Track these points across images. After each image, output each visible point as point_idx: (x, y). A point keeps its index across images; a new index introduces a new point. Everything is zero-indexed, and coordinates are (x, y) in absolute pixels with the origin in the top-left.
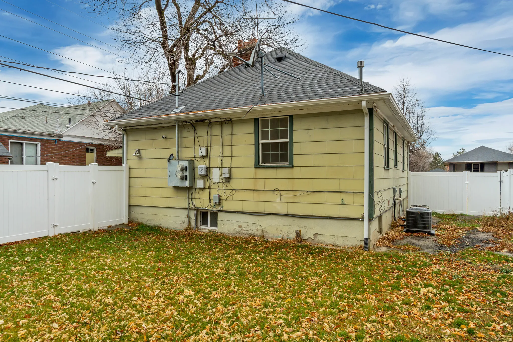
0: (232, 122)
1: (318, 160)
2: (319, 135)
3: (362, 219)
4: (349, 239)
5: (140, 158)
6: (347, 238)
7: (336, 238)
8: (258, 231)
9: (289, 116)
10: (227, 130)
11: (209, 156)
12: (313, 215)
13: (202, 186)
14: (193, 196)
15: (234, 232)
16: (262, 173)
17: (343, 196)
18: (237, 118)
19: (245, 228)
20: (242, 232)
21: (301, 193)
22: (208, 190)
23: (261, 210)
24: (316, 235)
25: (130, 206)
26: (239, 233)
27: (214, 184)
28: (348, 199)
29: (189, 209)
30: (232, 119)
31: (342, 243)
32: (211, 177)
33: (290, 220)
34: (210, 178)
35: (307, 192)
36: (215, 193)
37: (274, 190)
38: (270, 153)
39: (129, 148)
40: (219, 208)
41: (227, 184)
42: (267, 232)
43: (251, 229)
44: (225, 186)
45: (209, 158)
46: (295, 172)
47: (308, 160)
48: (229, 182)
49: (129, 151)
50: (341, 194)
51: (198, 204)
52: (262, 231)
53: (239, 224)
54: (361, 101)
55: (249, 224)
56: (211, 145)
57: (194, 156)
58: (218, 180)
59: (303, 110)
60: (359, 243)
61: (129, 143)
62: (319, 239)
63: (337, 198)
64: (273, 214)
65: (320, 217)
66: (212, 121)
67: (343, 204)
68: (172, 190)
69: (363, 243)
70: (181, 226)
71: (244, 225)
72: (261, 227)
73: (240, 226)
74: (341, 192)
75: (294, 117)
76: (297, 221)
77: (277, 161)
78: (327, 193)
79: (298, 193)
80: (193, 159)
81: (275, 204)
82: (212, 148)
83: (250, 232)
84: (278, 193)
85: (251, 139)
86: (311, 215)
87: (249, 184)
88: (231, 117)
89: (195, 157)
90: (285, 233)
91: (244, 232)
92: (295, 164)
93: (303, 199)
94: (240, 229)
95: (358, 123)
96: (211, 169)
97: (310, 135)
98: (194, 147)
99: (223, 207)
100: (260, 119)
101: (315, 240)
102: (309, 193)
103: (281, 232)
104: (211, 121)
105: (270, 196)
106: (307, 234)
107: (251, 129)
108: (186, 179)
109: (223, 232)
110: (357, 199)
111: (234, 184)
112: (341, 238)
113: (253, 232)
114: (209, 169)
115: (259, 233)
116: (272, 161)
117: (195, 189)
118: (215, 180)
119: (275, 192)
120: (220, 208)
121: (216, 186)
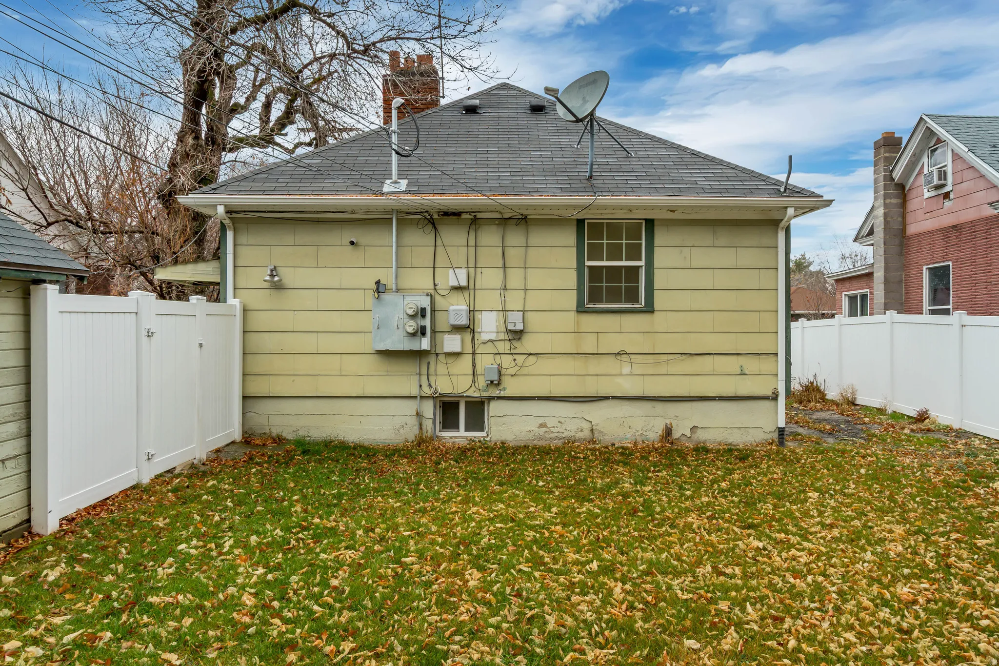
0: (526, 222)
1: (700, 300)
2: (700, 257)
3: (775, 397)
4: (750, 430)
5: (277, 286)
6: (747, 429)
7: (729, 431)
8: (582, 431)
9: (646, 220)
10: (515, 238)
11: (472, 286)
12: (692, 394)
13: (458, 349)
14: (432, 370)
15: (530, 437)
16: (591, 322)
17: (742, 360)
18: (540, 214)
19: (554, 427)
20: (547, 435)
21: (670, 357)
22: (469, 358)
23: (591, 391)
24: (694, 430)
25: (245, 398)
26: (540, 438)
27: (484, 343)
28: (751, 365)
29: (421, 397)
30: (529, 217)
31: (739, 439)
32: (477, 329)
33: (647, 406)
34: (473, 331)
35: (679, 355)
36: (486, 362)
37: (618, 354)
38: (604, 284)
39: (240, 263)
40: (496, 392)
41: (516, 344)
42: (601, 432)
43: (568, 429)
44: (513, 347)
45: (472, 292)
46: (658, 320)
47: (681, 300)
48: (519, 339)
49: (239, 270)
50: (740, 358)
51: (444, 386)
52: (592, 430)
53: (541, 421)
54: (786, 208)
55: (562, 420)
56: (478, 266)
57: (435, 285)
58: (493, 336)
59: (674, 211)
60: (768, 437)
61: (242, 250)
62: (701, 436)
63: (732, 364)
64: (614, 398)
65: (701, 397)
66: (479, 215)
67: (743, 374)
68: (376, 357)
69: (775, 436)
70: (396, 434)
71: (551, 423)
72: (589, 423)
73: (542, 425)
74: (738, 354)
75: (656, 222)
76: (660, 407)
77: (619, 301)
78: (715, 356)
79: (664, 357)
80: (432, 292)
81: (619, 380)
82: (478, 270)
83: (564, 435)
84: (625, 357)
85: (570, 257)
86: (687, 395)
87: (565, 344)
88: (525, 212)
89: (437, 287)
90: (638, 431)
91: (552, 435)
92: (657, 306)
93: (673, 369)
94: (544, 429)
95: (766, 241)
96: (476, 313)
97: (685, 258)
98: (434, 268)
99: (504, 389)
100: (586, 221)
101: (692, 438)
102: (684, 357)
103: (630, 430)
104: (478, 217)
105: (609, 365)
106: (681, 430)
107: (569, 238)
108: (423, 334)
109: (503, 439)
110: (765, 365)
111: (529, 344)
112: (736, 431)
113: (571, 434)
114: (472, 313)
115: (586, 434)
116: (608, 301)
117: (437, 355)
118: (485, 337)
119: (619, 357)
120: (498, 392)
121: (490, 348)
